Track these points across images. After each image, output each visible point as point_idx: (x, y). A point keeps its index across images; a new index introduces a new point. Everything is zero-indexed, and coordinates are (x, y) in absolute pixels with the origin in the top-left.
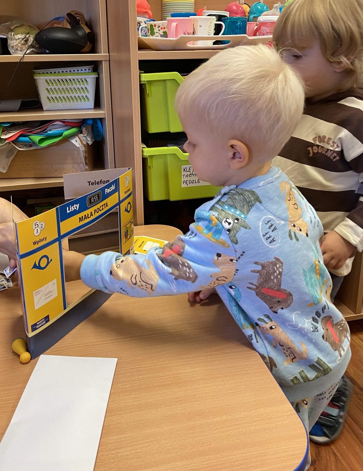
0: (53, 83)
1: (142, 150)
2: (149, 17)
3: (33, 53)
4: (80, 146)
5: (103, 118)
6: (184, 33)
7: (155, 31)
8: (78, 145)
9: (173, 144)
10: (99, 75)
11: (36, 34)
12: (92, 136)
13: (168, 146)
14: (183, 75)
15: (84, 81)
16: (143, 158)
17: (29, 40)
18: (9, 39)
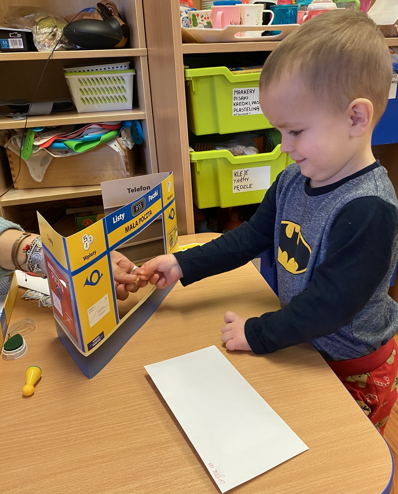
0: (86, 83)
1: (190, 154)
2: (189, 6)
3: (62, 49)
4: (120, 151)
5: (143, 120)
6: (231, 23)
7: (198, 21)
8: (117, 150)
9: (221, 146)
10: (136, 72)
11: (65, 27)
12: (132, 140)
13: (216, 148)
14: (232, 69)
15: (120, 79)
16: (191, 163)
17: (57, 34)
18: (35, 33)
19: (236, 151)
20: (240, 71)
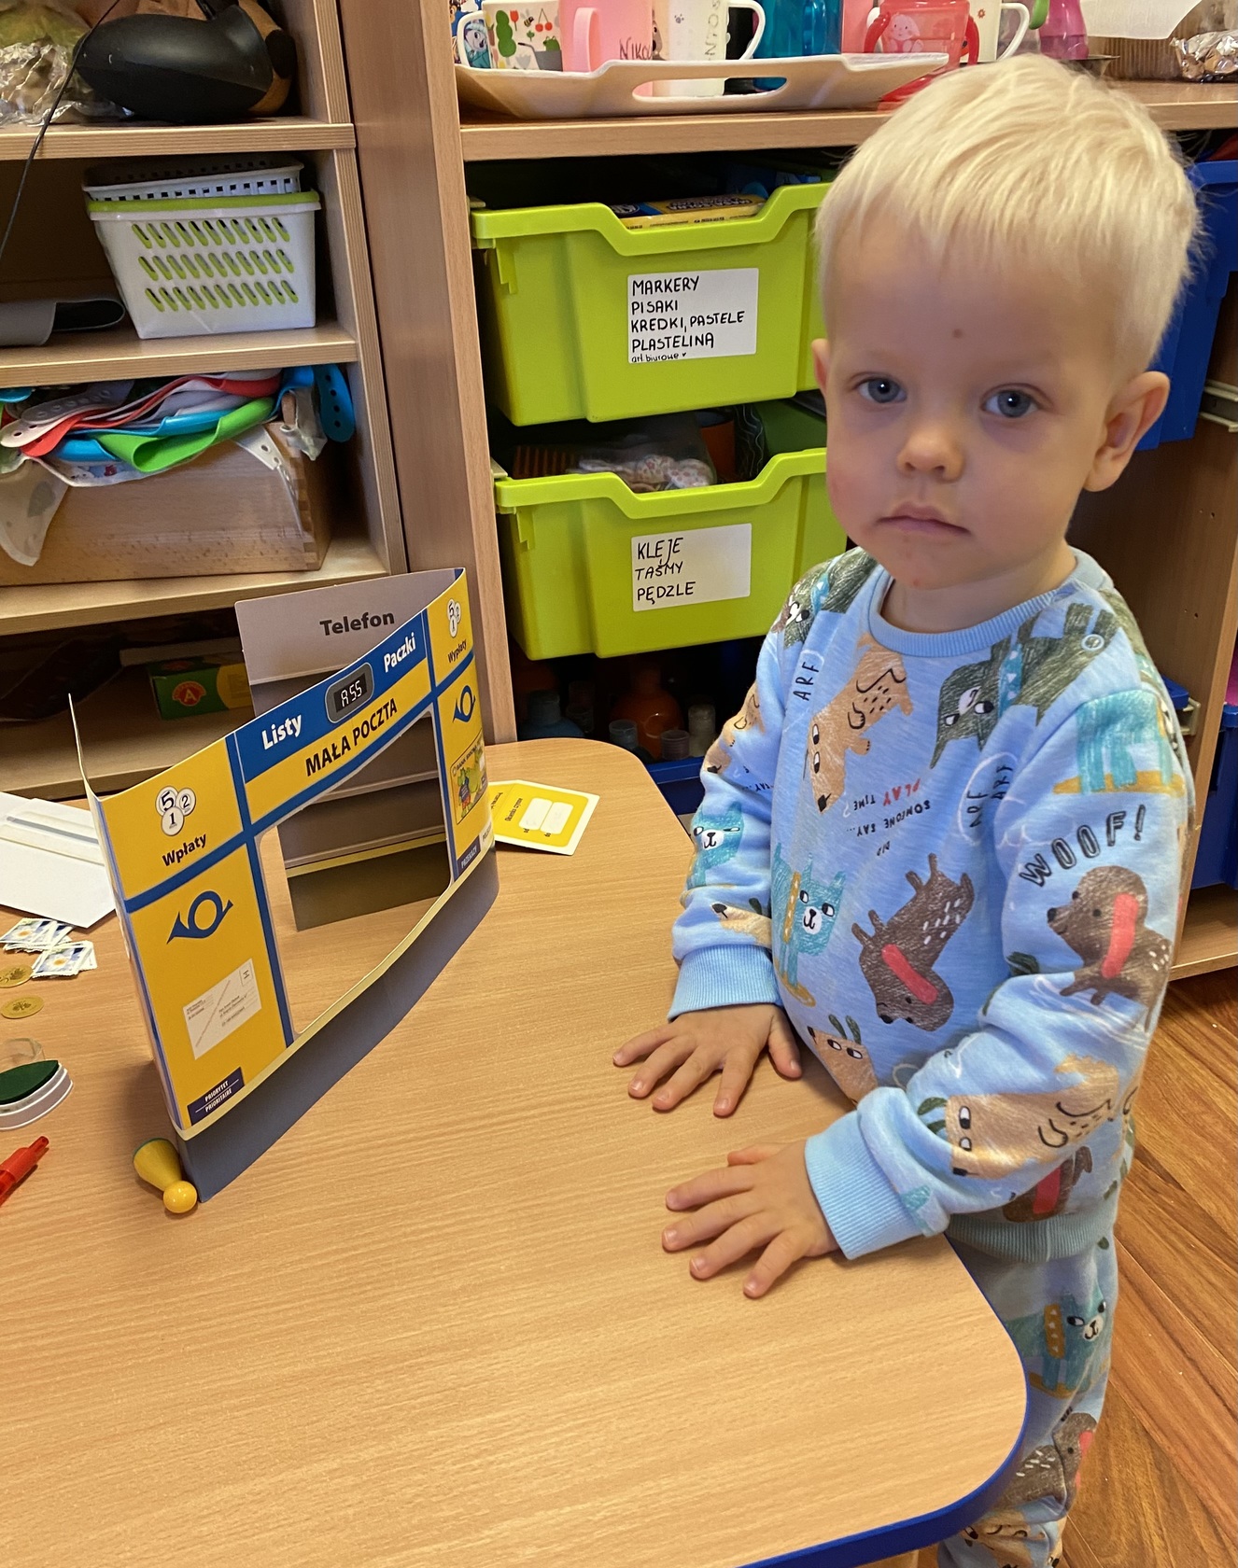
0: (161, 238)
1: (495, 488)
3: (72, 118)
4: (278, 467)
5: (350, 365)
6: (621, 52)
7: (516, 38)
8: (271, 464)
9: (597, 458)
10: (322, 201)
11: (79, 42)
12: (318, 427)
13: (582, 465)
14: (623, 212)
15: (270, 223)
16: (498, 516)
17: (54, 65)
19: (644, 475)
20: (649, 217)
